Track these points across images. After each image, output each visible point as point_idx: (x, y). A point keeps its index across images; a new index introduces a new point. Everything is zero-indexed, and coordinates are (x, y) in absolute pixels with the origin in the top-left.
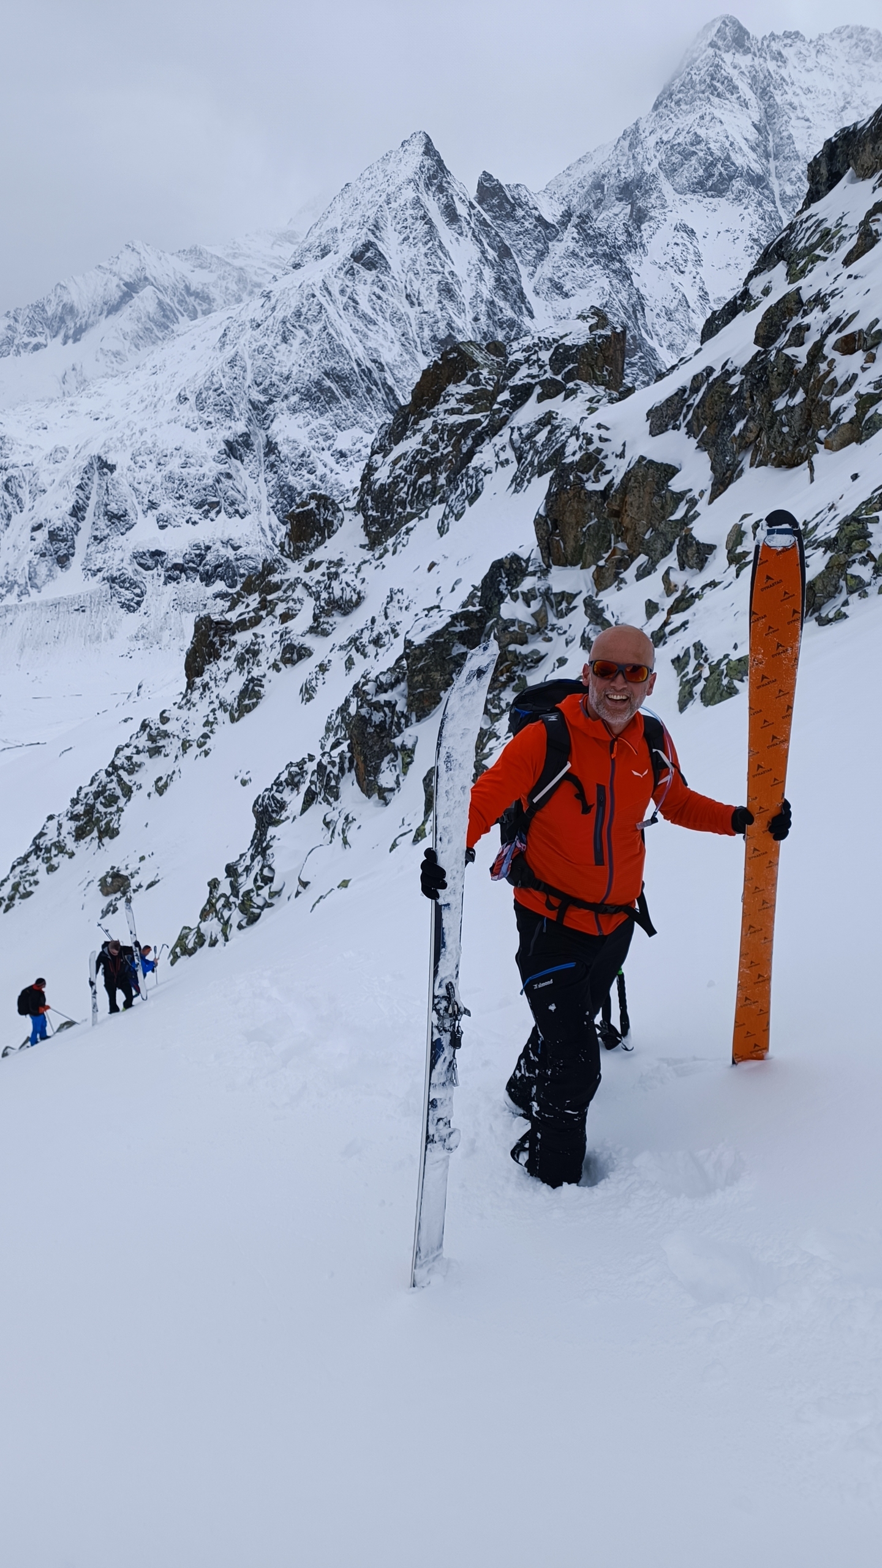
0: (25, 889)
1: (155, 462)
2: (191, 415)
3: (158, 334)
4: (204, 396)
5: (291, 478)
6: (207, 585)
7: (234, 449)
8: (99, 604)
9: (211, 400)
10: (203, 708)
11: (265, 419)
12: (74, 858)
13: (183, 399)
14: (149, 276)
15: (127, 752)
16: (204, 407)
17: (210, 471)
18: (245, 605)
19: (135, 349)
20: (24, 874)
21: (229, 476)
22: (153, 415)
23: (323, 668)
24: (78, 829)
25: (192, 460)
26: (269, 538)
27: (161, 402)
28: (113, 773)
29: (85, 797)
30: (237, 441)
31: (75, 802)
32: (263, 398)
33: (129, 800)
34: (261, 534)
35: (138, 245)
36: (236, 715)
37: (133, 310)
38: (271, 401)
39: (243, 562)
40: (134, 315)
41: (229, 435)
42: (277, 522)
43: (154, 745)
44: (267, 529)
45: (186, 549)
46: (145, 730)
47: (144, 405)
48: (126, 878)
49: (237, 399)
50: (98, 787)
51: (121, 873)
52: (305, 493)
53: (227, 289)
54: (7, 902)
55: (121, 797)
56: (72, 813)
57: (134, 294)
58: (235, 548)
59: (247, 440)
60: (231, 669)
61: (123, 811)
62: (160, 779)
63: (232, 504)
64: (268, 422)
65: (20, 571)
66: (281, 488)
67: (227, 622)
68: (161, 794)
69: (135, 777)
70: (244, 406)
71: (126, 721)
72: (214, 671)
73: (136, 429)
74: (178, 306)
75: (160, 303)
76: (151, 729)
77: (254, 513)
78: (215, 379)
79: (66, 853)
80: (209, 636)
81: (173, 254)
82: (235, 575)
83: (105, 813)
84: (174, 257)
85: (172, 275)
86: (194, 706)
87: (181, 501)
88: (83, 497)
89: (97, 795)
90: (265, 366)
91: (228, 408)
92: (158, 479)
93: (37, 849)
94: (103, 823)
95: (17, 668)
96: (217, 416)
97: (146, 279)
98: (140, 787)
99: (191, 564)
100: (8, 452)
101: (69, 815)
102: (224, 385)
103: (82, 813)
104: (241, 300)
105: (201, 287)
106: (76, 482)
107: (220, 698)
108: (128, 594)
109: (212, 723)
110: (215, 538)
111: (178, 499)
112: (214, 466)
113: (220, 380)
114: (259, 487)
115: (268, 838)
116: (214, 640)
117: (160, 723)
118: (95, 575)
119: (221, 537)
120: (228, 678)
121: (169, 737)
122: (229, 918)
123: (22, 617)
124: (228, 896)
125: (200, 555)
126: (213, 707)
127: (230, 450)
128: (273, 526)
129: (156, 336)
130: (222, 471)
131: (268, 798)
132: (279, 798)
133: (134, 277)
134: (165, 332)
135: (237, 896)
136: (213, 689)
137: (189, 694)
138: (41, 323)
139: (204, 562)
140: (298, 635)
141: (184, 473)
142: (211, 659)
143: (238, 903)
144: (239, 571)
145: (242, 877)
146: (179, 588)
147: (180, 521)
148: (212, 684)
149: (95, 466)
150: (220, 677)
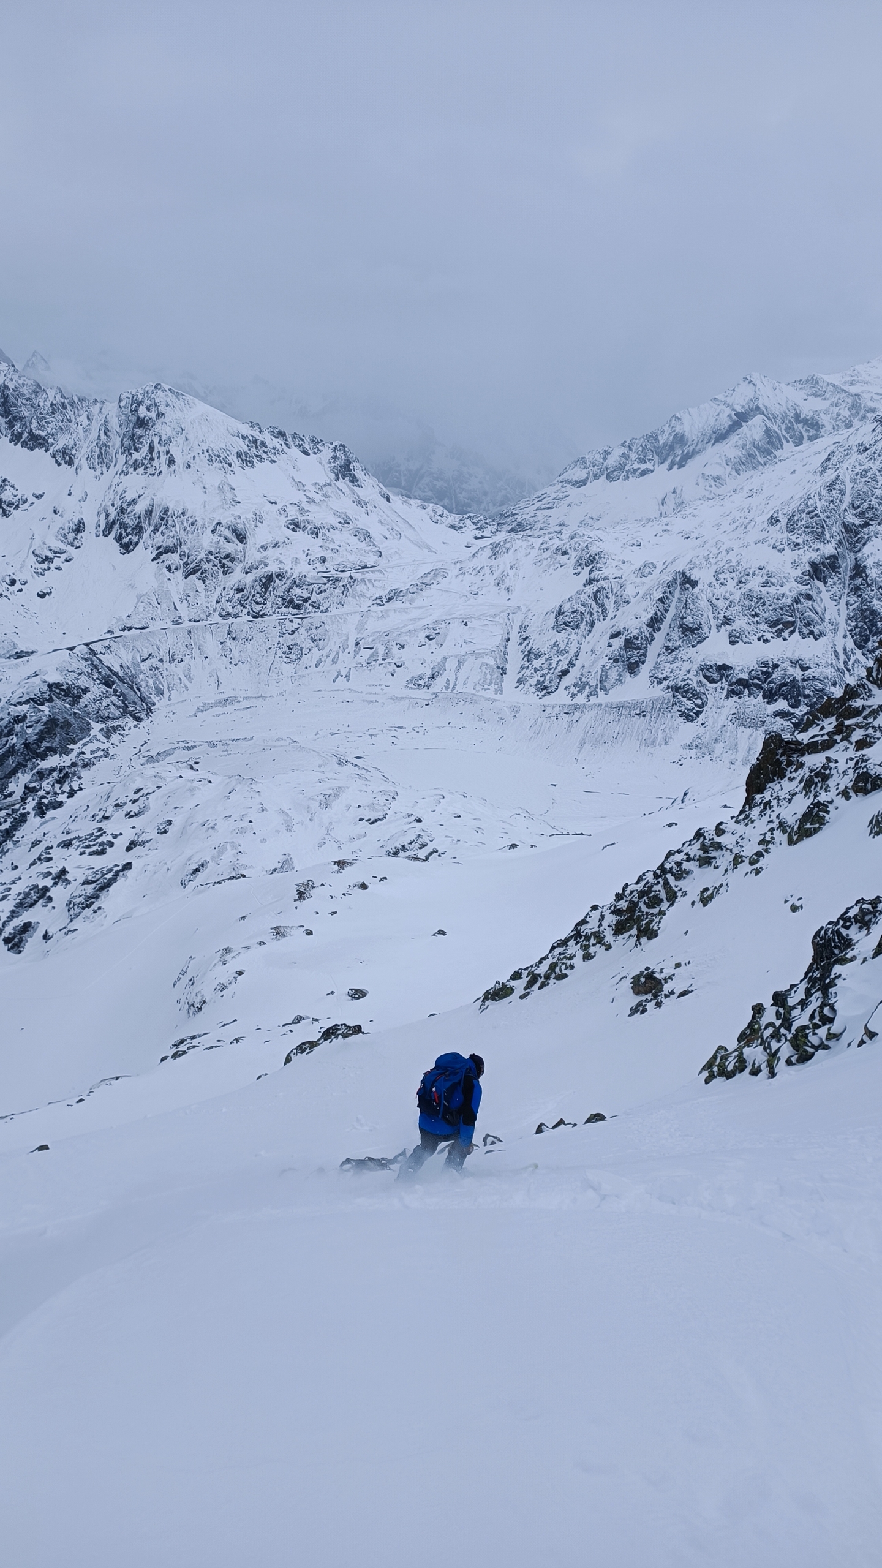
0: (561, 971)
1: (736, 580)
2: (780, 536)
3: (760, 459)
4: (796, 518)
5: (875, 601)
6: (768, 703)
7: (818, 571)
8: (660, 710)
9: (803, 522)
10: (761, 826)
11: (857, 542)
12: (611, 950)
13: (774, 521)
14: (761, 406)
15: (678, 857)
16: (794, 529)
17: (790, 591)
18: (819, 727)
19: (735, 474)
20: (562, 956)
21: (809, 597)
22: (742, 536)
24: (618, 923)
25: (773, 580)
26: (842, 661)
27: (753, 524)
28: (660, 876)
29: (630, 895)
30: (823, 563)
31: (619, 897)
32: (857, 522)
33: (672, 905)
34: (833, 657)
35: (756, 377)
36: (795, 838)
37: (740, 438)
38: (866, 525)
39: (810, 683)
40: (741, 442)
41: (814, 556)
42: (853, 646)
43: (705, 855)
44: (841, 652)
45: (753, 665)
46: (698, 839)
47: (735, 525)
48: (658, 982)
49: (830, 522)
50: (644, 886)
51: (655, 975)
53: (838, 415)
54: (543, 979)
55: (665, 900)
56: (615, 907)
57: (743, 423)
58: (804, 669)
59: (834, 562)
60: (796, 791)
61: (665, 914)
62: (707, 889)
63: (808, 625)
64: (860, 545)
65: (593, 674)
66: (863, 611)
67: (797, 743)
68: (705, 905)
69: (682, 884)
70: (837, 528)
71: (670, 825)
72: (776, 790)
73: (723, 549)
74: (784, 433)
75: (768, 431)
76: (705, 839)
77: (830, 636)
78: (810, 502)
79: (604, 944)
80: (777, 755)
81: (789, 384)
82: (799, 695)
83: (647, 913)
84: (790, 387)
85: (784, 404)
86: (752, 822)
87: (757, 619)
88: (662, 609)
89: (642, 894)
90: (866, 489)
91: (819, 530)
92: (737, 596)
93: (577, 934)
94: (644, 922)
95: (575, 761)
96: (807, 537)
97: (758, 408)
98: (685, 894)
99: (756, 681)
100: (602, 566)
101: (612, 908)
102: (819, 509)
103: (624, 909)
104: (851, 426)
105: (811, 414)
106: (658, 595)
107: (781, 818)
108: (689, 704)
109: (769, 842)
110: (785, 657)
111: (753, 616)
112: (795, 586)
113: (816, 503)
114: (839, 610)
115: (833, 976)
116: (781, 759)
117: (715, 835)
118: (660, 683)
119: (791, 656)
120: (792, 799)
121: (722, 850)
122: (778, 1050)
123: (587, 717)
124: (777, 1026)
125: (767, 672)
126: (771, 825)
127: (814, 572)
128: (848, 649)
129: (758, 461)
130: (803, 592)
131: (832, 932)
132: (844, 935)
133: (747, 407)
134: (768, 457)
135: (789, 1029)
136: (775, 808)
137: (747, 809)
138: (652, 451)
139: (769, 680)
140: (875, 765)
141: (763, 592)
142: (775, 778)
143: (789, 1036)
144: (804, 692)
145: (795, 1010)
146: (741, 703)
147: (751, 638)
148: (774, 803)
149: (678, 582)
150: (783, 797)
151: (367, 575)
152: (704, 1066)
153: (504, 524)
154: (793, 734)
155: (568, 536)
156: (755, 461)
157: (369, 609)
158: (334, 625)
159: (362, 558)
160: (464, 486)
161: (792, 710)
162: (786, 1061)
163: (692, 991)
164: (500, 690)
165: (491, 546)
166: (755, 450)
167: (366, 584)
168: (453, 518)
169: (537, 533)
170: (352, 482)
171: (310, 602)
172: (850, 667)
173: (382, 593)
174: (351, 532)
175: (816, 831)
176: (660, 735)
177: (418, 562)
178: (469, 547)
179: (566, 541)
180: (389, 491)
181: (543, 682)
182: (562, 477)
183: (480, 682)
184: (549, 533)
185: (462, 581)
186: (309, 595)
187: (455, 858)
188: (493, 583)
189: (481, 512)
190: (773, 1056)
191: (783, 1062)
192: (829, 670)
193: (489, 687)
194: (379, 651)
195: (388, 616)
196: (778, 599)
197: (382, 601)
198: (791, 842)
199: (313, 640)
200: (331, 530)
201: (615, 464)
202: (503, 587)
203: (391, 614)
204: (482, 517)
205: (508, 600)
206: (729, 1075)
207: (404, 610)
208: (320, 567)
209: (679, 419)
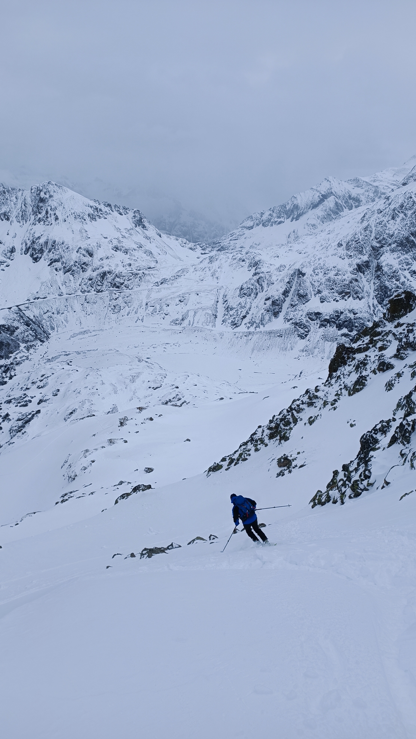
0: (244, 457)
1: (323, 273)
2: (343, 252)
3: (333, 216)
4: (350, 244)
5: (387, 282)
6: (339, 330)
7: (361, 268)
8: (289, 334)
9: (353, 246)
10: (336, 387)
11: (378, 255)
12: (267, 447)
13: (340, 245)
14: (333, 192)
15: (298, 403)
16: (349, 249)
17: (348, 278)
18: (362, 341)
19: (322, 223)
20: (245, 450)
21: (356, 280)
22: (325, 252)
23: (399, 375)
24: (271, 434)
25: (340, 273)
26: (372, 310)
27: (330, 246)
28: (290, 412)
29: (276, 420)
30: (363, 264)
31: (271, 422)
32: (378, 245)
33: (295, 425)
34: (368, 308)
35: (330, 178)
36: (352, 392)
37: (324, 207)
38: (382, 247)
39: (358, 320)
40: (324, 208)
41: (359, 261)
42: (377, 303)
43: (310, 401)
44: (371, 306)
45: (331, 312)
46: (307, 394)
47: (322, 247)
48: (290, 461)
49: (365, 245)
50: (283, 416)
51: (288, 458)
52: (393, 290)
53: (368, 196)
54: (236, 461)
55: (292, 423)
56: (269, 426)
57: (325, 200)
58: (355, 314)
59: (367, 264)
60: (352, 370)
61: (292, 429)
62: (311, 417)
63: (356, 293)
64: (379, 256)
65: (257, 317)
66: (381, 287)
67: (352, 348)
68: (311, 425)
69: (300, 415)
70: (368, 248)
71: (294, 388)
72: (342, 371)
73: (317, 258)
74: (344, 204)
75: (336, 203)
76: (310, 394)
77: (366, 298)
78: (356, 236)
79: (264, 444)
80: (343, 354)
81: (345, 182)
82: (353, 326)
83: (284, 429)
85: (344, 191)
86: (332, 386)
87: (333, 291)
88: (289, 287)
89: (281, 420)
90: (381, 230)
91: (361, 249)
92: (324, 280)
93: (252, 440)
94: (283, 433)
95: (250, 358)
96: (355, 253)
97: (332, 193)
98: (301, 420)
99: (333, 320)
100: (261, 266)
102: (360, 239)
103: (273, 427)
104: (375, 201)
105: (356, 195)
106: (287, 280)
107: (345, 383)
108: (302, 331)
109: (340, 395)
110: (346, 309)
111: (331, 289)
112: (350, 275)
113: (359, 237)
114: (370, 286)
115: (369, 456)
116: (345, 356)
117: (315, 392)
118: (288, 321)
119: (349, 308)
120: (350, 374)
121: (318, 399)
122: (345, 492)
123: (255, 337)
124: (345, 480)
125: (338, 316)
126: (341, 387)
127: (359, 268)
128: (375, 305)
129: (332, 217)
130: (354, 278)
131: (369, 436)
132: (375, 437)
133: (327, 192)
134: (337, 215)
135: (350, 482)
136: (342, 379)
137: (329, 380)
138: (283, 213)
139: (339, 319)
140: (388, 358)
141: (335, 278)
142: (342, 365)
143: (350, 485)
144: (355, 324)
145: (353, 473)
146: (326, 330)
147: (330, 300)
148: (342, 376)
149: (296, 274)
150: (346, 373)
151: (151, 272)
152: (311, 500)
153: (215, 247)
154: (350, 344)
155: (245, 253)
156: (331, 217)
157: (152, 288)
158: (136, 296)
159: (148, 264)
160: (196, 229)
161: (349, 333)
162: (349, 497)
163: (305, 465)
164: (214, 325)
165: (209, 258)
166: (331, 212)
167: (150, 276)
168: (191, 244)
169: (230, 251)
170: (143, 228)
171: (124, 284)
172: (376, 313)
173: (158, 280)
174: (143, 251)
175: (361, 389)
176: (289, 345)
177: (174, 266)
178: (199, 258)
179: (244, 255)
180: (161, 232)
181: (234, 321)
182: (242, 225)
183: (205, 322)
184: (236, 251)
185: (196, 274)
186: (123, 281)
187: (194, 405)
188: (210, 275)
189: (204, 241)
190: (343, 494)
191: (347, 497)
192: (366, 314)
193: (209, 324)
194: (157, 308)
195: (161, 291)
196: (342, 281)
197: (158, 284)
198: (350, 395)
199: (126, 303)
200: (133, 251)
201: (266, 219)
202: (215, 277)
203: (163, 290)
204: (204, 244)
205: (217, 283)
206: (323, 504)
207: (169, 288)
208: (129, 268)
209: (295, 198)
